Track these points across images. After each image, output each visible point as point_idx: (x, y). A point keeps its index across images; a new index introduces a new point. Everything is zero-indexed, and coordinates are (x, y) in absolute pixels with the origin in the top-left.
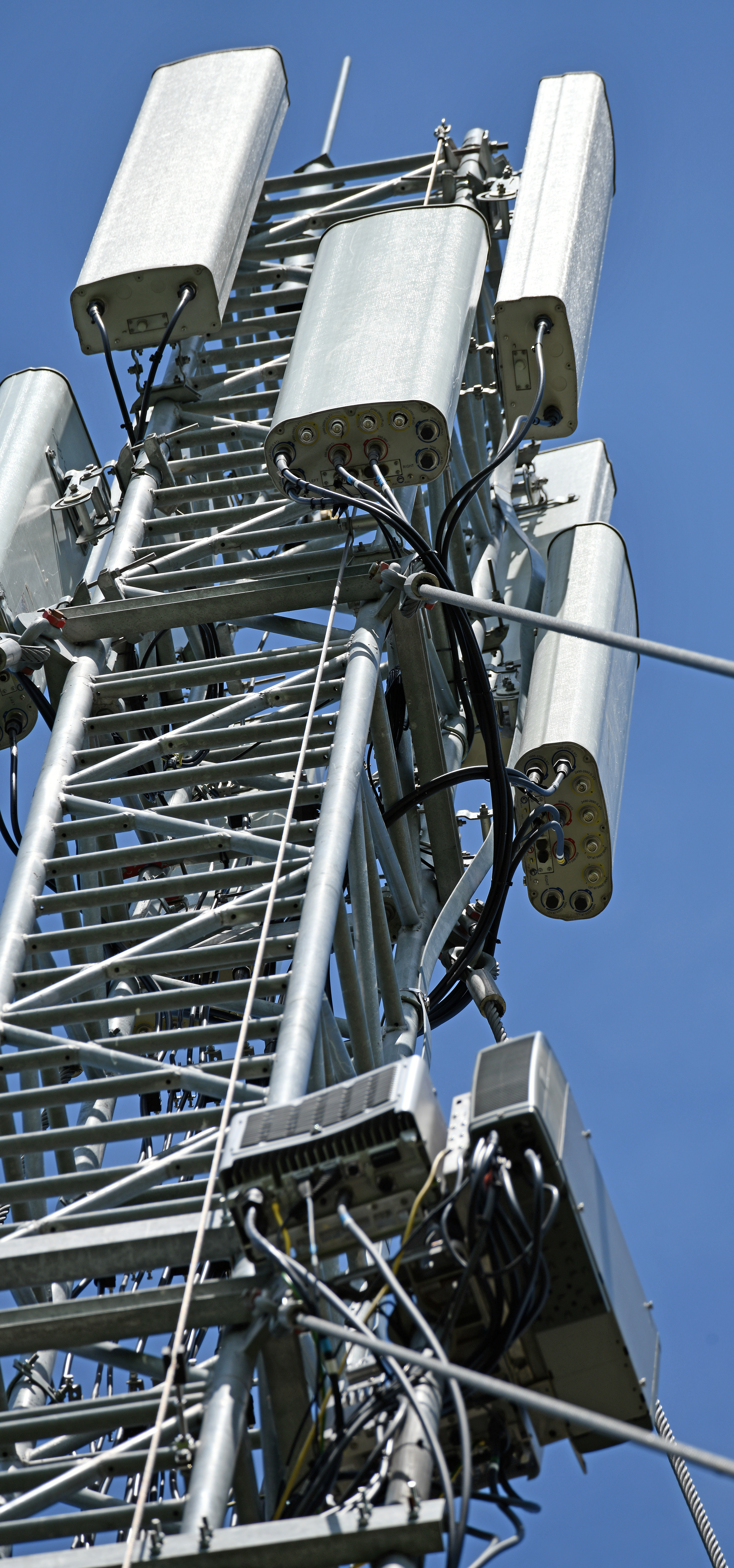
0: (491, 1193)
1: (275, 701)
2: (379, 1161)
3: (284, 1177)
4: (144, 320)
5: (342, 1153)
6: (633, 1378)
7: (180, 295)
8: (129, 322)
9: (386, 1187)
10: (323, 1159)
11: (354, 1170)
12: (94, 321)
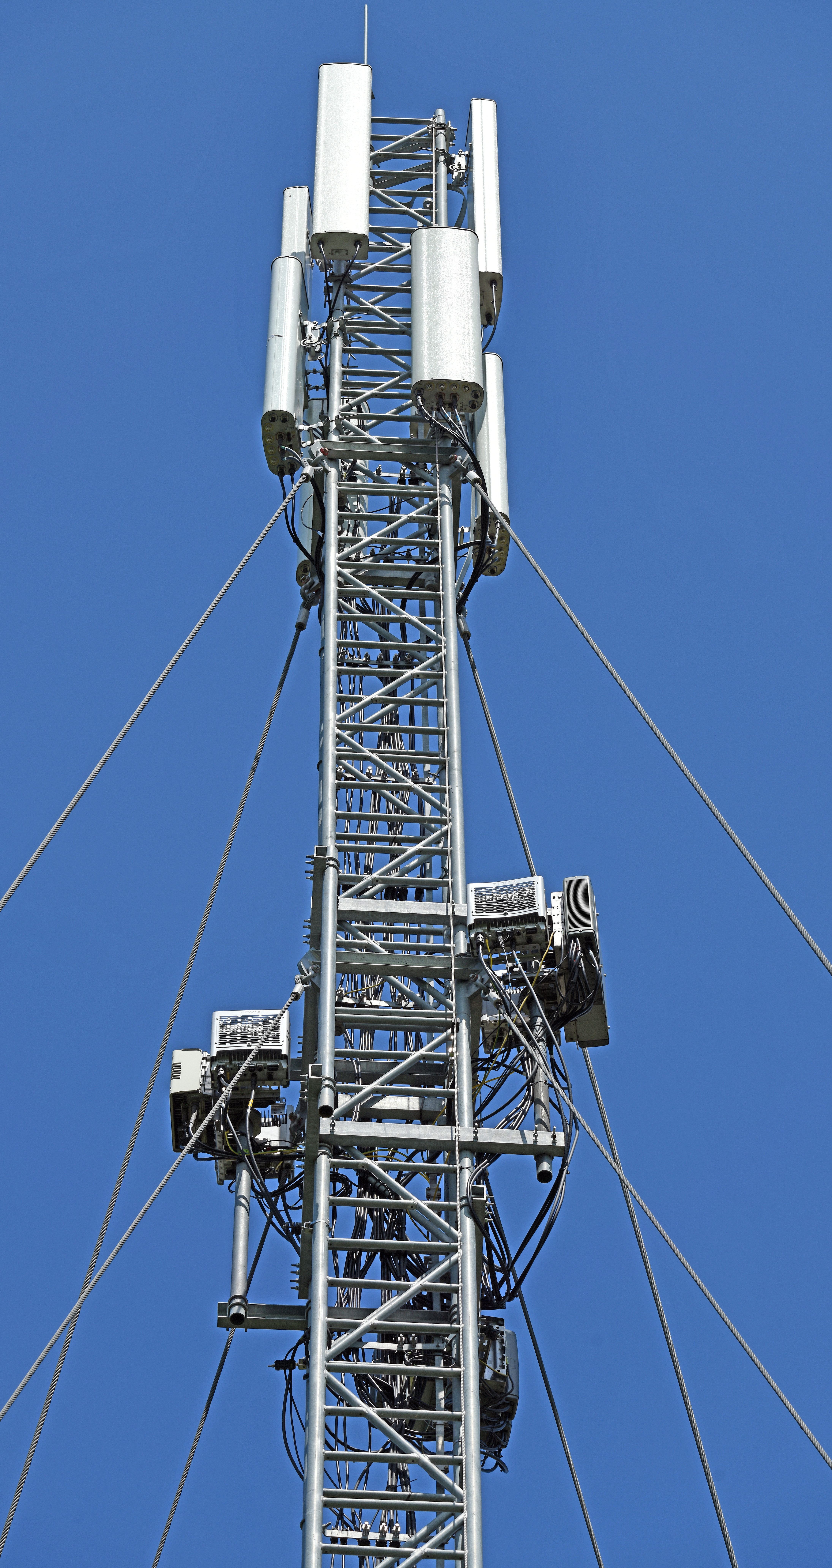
0: (577, 970)
1: (413, 520)
2: (529, 931)
3: (491, 929)
4: (338, 251)
5: (515, 925)
6: (606, 1026)
7: (357, 248)
8: (332, 250)
9: (529, 941)
10: (507, 926)
11: (519, 934)
12: (321, 251)
